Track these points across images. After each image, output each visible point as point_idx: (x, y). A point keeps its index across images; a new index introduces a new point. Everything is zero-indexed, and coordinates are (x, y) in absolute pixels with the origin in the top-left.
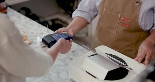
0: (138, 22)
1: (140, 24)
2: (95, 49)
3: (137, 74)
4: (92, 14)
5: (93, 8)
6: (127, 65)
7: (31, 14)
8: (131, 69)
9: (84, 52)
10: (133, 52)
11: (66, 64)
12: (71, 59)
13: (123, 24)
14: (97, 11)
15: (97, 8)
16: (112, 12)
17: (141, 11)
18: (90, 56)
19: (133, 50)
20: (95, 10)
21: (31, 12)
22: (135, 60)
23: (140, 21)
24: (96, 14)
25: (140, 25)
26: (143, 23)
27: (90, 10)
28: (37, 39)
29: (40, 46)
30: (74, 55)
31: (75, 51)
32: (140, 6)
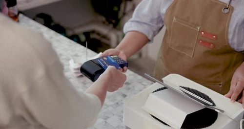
0: (228, 39)
1: (230, 42)
2: (162, 79)
3: (231, 119)
4: (155, 27)
5: (156, 17)
6: (214, 105)
7: (52, 24)
8: (222, 111)
9: (144, 85)
10: (220, 85)
11: (117, 103)
12: (125, 96)
13: (204, 42)
14: (163, 22)
15: (163, 17)
16: (187, 24)
17: (231, 22)
18: (155, 91)
19: (220, 82)
20: (160, 20)
21: (52, 21)
22: (227, 97)
23: (230, 37)
24: (161, 25)
25: (232, 44)
26: (235, 40)
27: (152, 20)
28: (69, 65)
29: (75, 75)
30: (129, 89)
31: (129, 82)
32: (230, 13)
